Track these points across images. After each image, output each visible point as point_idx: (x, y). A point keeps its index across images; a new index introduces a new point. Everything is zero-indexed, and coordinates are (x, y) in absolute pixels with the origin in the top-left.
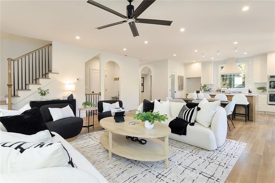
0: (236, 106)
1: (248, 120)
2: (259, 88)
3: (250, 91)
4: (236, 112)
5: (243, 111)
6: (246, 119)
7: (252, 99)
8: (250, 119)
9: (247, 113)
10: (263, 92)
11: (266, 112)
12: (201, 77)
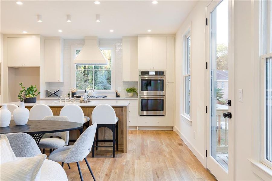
0: (99, 126)
1: (117, 150)
2: (130, 89)
3: (118, 94)
4: (100, 138)
5: (109, 135)
6: (114, 149)
7: (122, 111)
8: (120, 147)
9: (115, 138)
10: (133, 96)
11: (137, 127)
12: (39, 67)
